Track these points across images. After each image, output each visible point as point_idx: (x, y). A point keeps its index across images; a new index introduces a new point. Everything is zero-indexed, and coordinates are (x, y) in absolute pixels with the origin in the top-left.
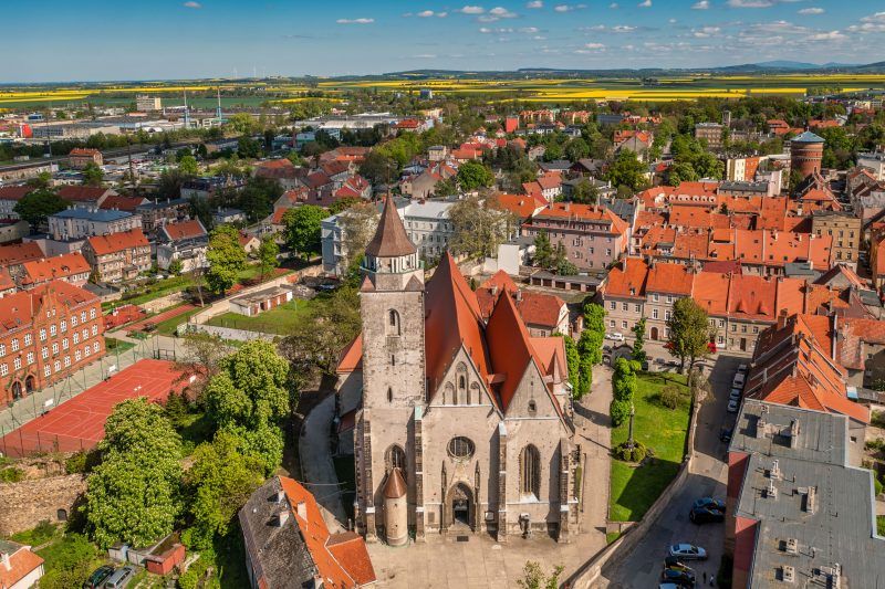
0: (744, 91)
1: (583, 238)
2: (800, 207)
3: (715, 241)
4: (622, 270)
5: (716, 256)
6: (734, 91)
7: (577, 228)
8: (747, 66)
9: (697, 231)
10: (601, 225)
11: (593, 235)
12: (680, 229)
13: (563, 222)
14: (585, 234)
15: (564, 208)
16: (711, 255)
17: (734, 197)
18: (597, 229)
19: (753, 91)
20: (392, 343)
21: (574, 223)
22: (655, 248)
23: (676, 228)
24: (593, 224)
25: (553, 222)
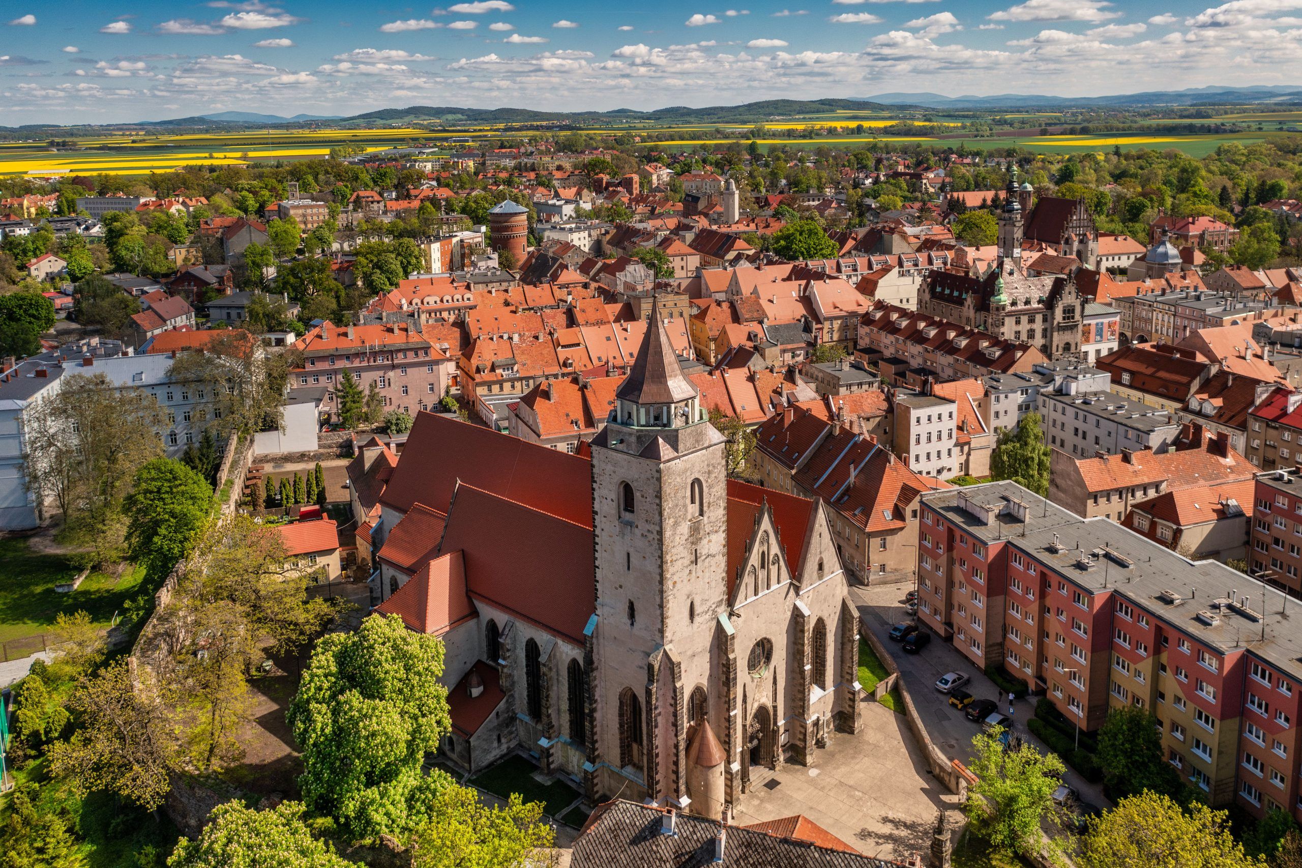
0: (239, 155)
1: (391, 374)
2: (569, 293)
3: (563, 347)
4: (549, 399)
5: (571, 365)
6: (221, 155)
7: (379, 362)
8: (192, 120)
9: (537, 338)
10: (416, 351)
11: (404, 367)
12: (516, 338)
13: (357, 355)
14: (393, 367)
15: (345, 335)
16: (565, 365)
17: (490, 292)
18: (411, 358)
19: (251, 154)
20: (695, 529)
21: (375, 354)
22: (493, 369)
23: (510, 338)
24: (404, 351)
25: (340, 357)
